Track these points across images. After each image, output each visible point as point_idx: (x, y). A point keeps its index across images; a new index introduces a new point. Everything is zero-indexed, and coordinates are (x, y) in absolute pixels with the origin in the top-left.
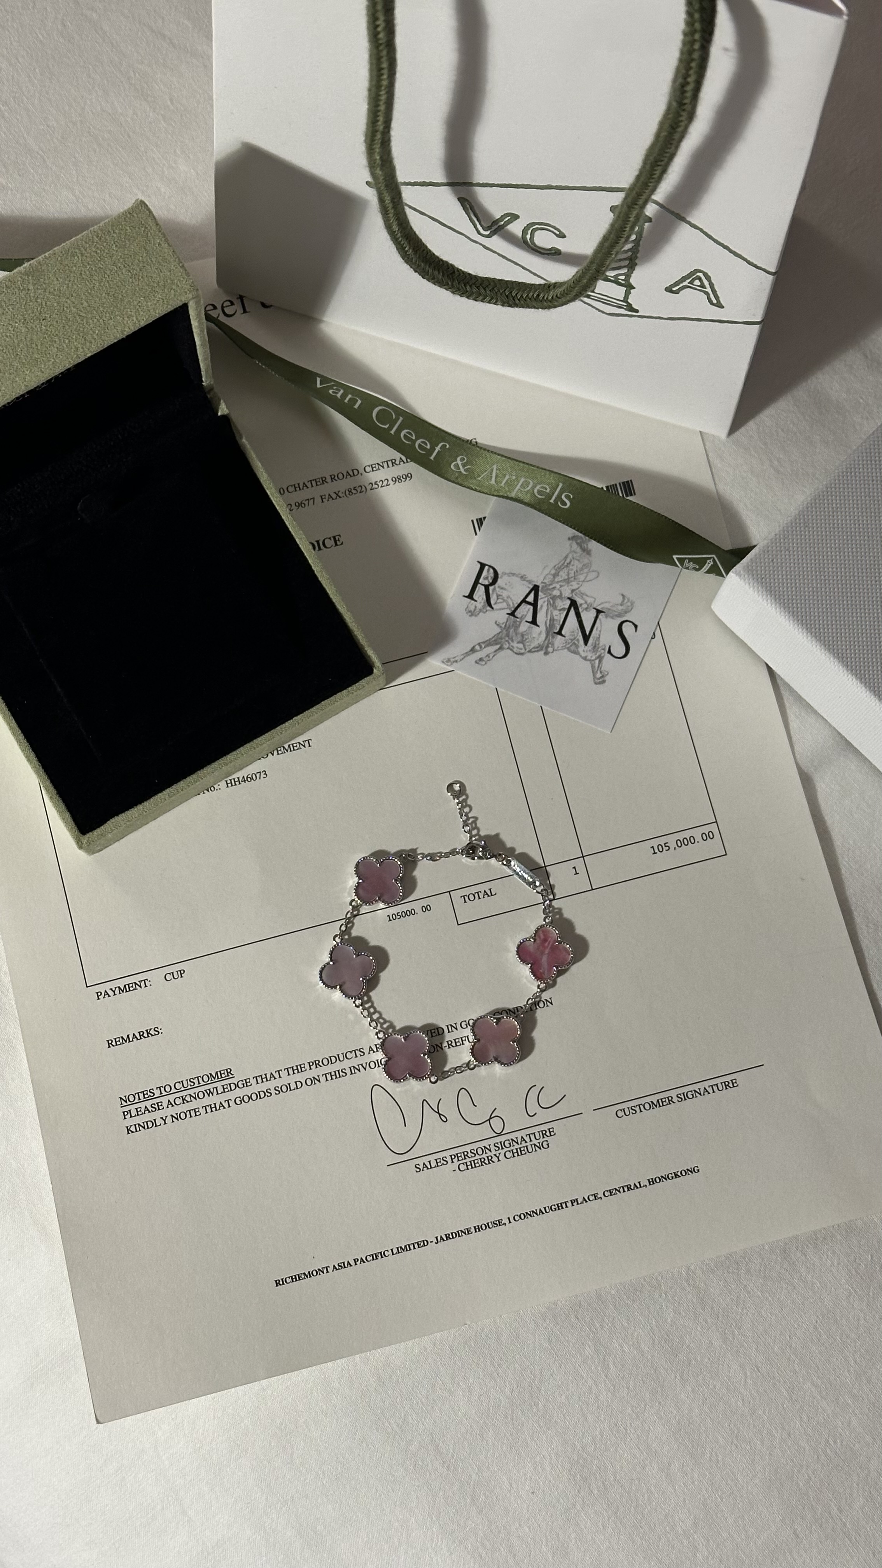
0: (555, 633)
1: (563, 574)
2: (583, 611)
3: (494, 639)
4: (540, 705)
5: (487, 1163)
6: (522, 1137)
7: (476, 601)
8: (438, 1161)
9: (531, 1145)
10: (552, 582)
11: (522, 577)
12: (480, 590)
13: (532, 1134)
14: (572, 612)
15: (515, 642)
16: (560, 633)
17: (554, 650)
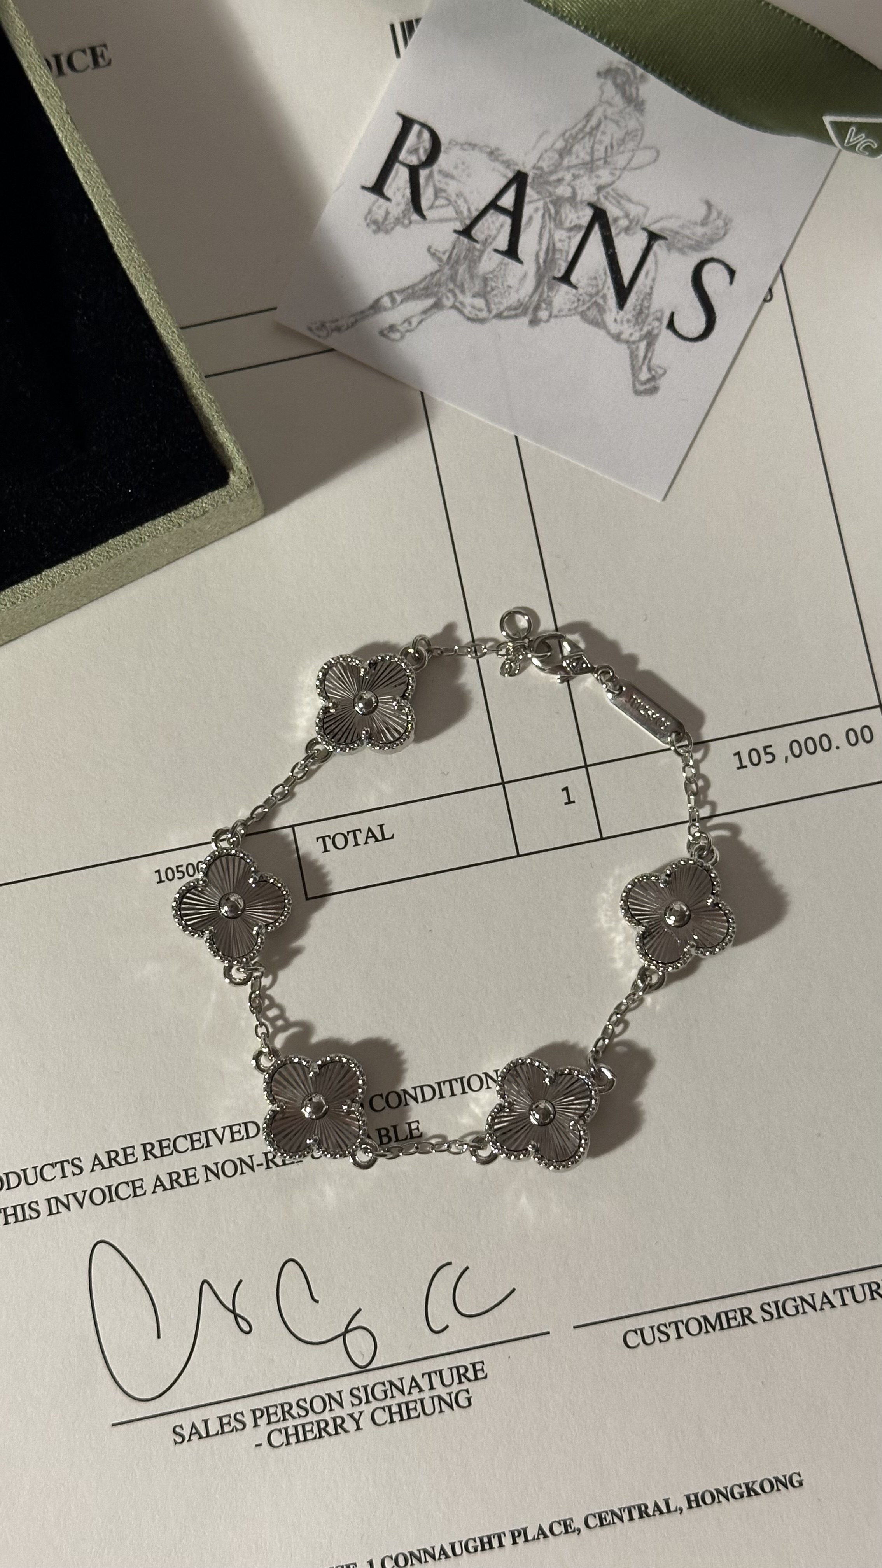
0: (555, 278)
1: (581, 152)
2: (618, 234)
3: (422, 286)
4: (513, 433)
5: (333, 1432)
6: (413, 1379)
7: (389, 199)
8: (225, 1420)
9: (432, 1398)
10: (557, 167)
11: (493, 154)
12: (400, 178)
13: (435, 1372)
14: (596, 236)
15: (469, 294)
16: (566, 278)
17: (550, 316)
